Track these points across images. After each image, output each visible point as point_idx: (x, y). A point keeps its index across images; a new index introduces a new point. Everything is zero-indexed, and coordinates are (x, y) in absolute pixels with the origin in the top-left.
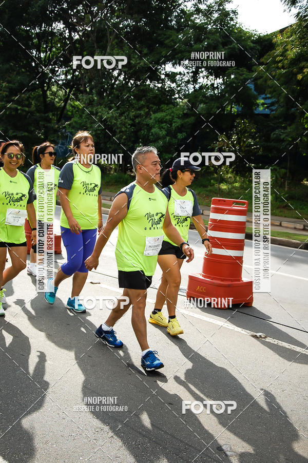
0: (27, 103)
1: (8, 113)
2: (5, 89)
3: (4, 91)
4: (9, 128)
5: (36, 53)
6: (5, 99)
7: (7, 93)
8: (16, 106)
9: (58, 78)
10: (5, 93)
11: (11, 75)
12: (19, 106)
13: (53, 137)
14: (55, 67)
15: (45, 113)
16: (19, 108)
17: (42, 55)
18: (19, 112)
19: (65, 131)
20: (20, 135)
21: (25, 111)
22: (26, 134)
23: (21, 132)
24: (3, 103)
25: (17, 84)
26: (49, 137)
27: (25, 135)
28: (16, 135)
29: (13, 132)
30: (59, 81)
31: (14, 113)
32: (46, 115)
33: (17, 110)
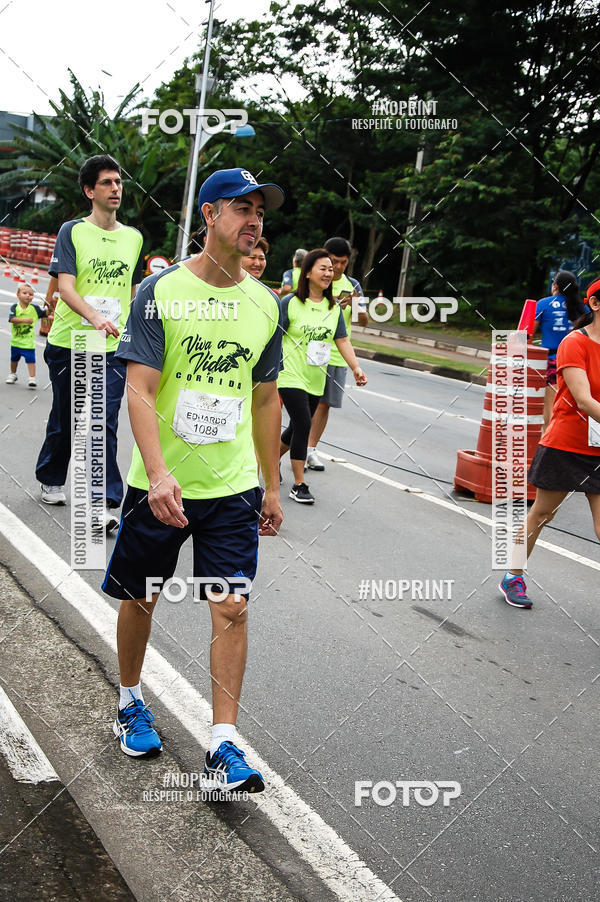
0: (499, 176)
1: (456, 199)
2: (457, 149)
3: (454, 152)
4: (456, 231)
5: (531, 67)
6: (452, 170)
7: (460, 157)
8: (475, 183)
9: (572, 121)
10: (455, 156)
11: (471, 118)
12: (483, 184)
13: (548, 253)
14: (569, 96)
15: (536, 199)
16: (482, 187)
17: (544, 71)
18: (481, 196)
19: (577, 238)
20: (478, 247)
21: (494, 194)
22: (491, 244)
23: (481, 240)
24: (449, 178)
25: (482, 137)
26: (540, 252)
27: (487, 247)
28: (470, 246)
29: (464, 241)
30: (574, 126)
31: (469, 199)
32: (539, 202)
33: (476, 191)
